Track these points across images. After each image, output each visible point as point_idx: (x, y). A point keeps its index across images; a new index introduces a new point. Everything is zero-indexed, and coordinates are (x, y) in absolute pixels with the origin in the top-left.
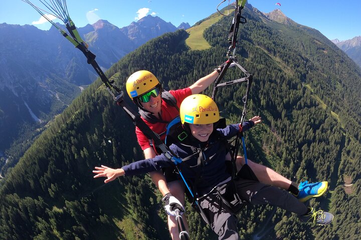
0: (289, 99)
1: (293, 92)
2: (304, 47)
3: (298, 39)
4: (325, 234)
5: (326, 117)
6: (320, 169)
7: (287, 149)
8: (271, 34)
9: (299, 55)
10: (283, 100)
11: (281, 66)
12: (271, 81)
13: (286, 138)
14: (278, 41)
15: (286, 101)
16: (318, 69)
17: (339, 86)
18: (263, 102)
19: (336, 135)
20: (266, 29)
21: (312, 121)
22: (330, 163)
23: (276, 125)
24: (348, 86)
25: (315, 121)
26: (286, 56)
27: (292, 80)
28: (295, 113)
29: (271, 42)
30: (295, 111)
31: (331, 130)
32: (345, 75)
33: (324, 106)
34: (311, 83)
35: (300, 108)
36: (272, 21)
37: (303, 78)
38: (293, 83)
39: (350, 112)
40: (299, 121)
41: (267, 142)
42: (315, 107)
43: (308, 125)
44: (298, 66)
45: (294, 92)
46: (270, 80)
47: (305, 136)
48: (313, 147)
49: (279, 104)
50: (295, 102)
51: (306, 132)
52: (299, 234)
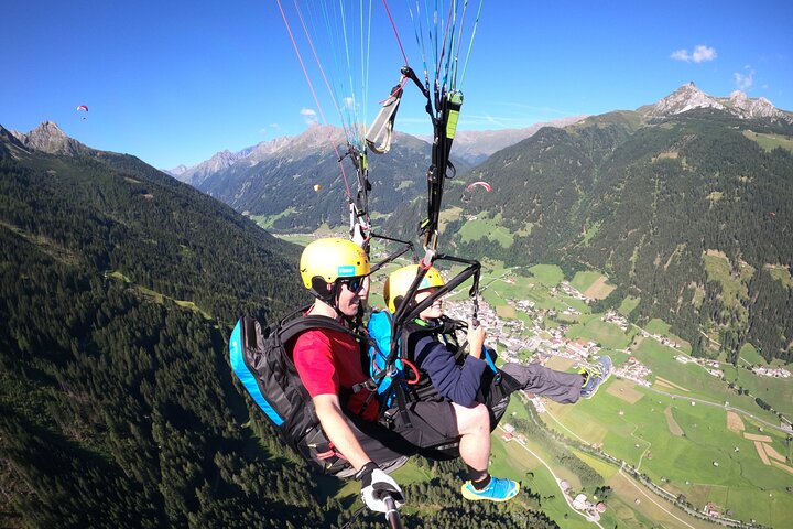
0: (77, 313)
1: (80, 299)
2: (102, 196)
3: (89, 183)
4: (291, 483)
5: (164, 313)
6: (196, 404)
7: (108, 408)
8: (27, 183)
9: (91, 218)
10: (64, 322)
11: (50, 253)
12: (29, 293)
13: (98, 391)
14: (42, 198)
15: (71, 322)
16: (136, 235)
17: (186, 252)
18: (22, 343)
19: (197, 336)
20: (14, 175)
21: (138, 334)
22: (210, 384)
23: (66, 377)
24: (202, 244)
25: (143, 332)
26: (60, 226)
27: (75, 273)
28: (98, 335)
29: (24, 204)
30: (97, 332)
31: (185, 332)
32: (196, 227)
33: (159, 299)
34: (121, 265)
35: (106, 321)
36: (33, 151)
37: (103, 262)
38: (78, 280)
39: (218, 287)
40: (113, 347)
41: (63, 418)
42: (136, 307)
43: (131, 346)
44: (89, 241)
45: (82, 297)
46: (25, 290)
47: (136, 367)
48: (161, 378)
49: (59, 334)
50: (91, 316)
51: (132, 358)
52: (243, 519)
